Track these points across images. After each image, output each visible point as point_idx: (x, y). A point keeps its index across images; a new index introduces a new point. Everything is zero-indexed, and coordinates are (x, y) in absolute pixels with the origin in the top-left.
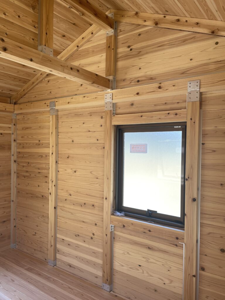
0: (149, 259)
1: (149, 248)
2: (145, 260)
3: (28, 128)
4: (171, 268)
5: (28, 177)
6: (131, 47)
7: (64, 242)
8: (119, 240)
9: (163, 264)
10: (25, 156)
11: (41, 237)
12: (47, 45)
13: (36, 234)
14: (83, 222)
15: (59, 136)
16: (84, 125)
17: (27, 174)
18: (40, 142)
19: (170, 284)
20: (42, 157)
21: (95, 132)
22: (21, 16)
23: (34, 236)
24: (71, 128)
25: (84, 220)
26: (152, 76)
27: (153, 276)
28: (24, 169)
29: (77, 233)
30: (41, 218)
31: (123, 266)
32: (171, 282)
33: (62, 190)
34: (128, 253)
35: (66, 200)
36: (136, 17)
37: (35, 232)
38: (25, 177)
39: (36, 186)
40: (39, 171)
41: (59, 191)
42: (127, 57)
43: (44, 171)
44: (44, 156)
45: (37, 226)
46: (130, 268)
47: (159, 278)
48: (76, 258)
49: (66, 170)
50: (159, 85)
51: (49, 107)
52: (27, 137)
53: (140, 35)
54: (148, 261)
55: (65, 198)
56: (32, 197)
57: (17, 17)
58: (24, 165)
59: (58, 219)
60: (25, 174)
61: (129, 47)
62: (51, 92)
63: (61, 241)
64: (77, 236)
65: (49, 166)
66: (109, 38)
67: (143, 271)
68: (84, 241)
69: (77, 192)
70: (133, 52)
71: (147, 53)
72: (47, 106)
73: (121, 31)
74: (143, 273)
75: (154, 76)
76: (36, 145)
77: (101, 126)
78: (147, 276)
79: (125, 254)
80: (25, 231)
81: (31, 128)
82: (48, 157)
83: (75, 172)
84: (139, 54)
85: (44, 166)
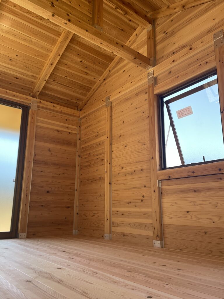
0: (196, 202)
1: (195, 191)
2: (191, 204)
3: (89, 126)
4: (218, 203)
5: (89, 166)
6: (166, 32)
7: (118, 213)
8: (167, 193)
9: (210, 202)
10: (87, 149)
11: (99, 216)
12: (98, 24)
13: (95, 215)
14: (134, 188)
15: (113, 122)
16: (132, 105)
17: (88, 163)
18: (99, 133)
19: (219, 221)
20: (99, 145)
21: (141, 107)
22: (81, 5)
23: (93, 217)
24: (122, 111)
25: (135, 186)
26: (184, 45)
27: (201, 219)
28: (86, 160)
29: (129, 201)
30: (99, 198)
31: (172, 218)
32: (220, 217)
33: (116, 166)
34: (176, 203)
35: (119, 174)
36: (168, 9)
37: (93, 213)
38: (86, 167)
39: (95, 171)
40: (97, 157)
41: (113, 168)
42: (163, 40)
43: (101, 156)
44: (101, 143)
45: (96, 207)
46: (179, 217)
47: (207, 219)
48: (129, 225)
49: (118, 148)
50: (190, 47)
51: (105, 102)
52: (89, 133)
53: (172, 21)
54: (195, 204)
55: (118, 172)
56: (91, 182)
57: (78, 5)
58: (86, 156)
59: (113, 194)
60: (86, 164)
61: (164, 32)
62: (107, 91)
63: (115, 213)
64: (129, 203)
65: (105, 150)
66: (149, 33)
67: (191, 217)
68: (136, 206)
69: (128, 163)
70: (168, 35)
71: (179, 30)
72: (104, 101)
73: (158, 25)
74: (192, 218)
75: (186, 44)
76: (95, 136)
77: (146, 100)
78: (196, 220)
79: (173, 205)
80: (85, 215)
81: (92, 125)
82: (104, 143)
83: (126, 146)
84: (173, 33)
85: (101, 151)
